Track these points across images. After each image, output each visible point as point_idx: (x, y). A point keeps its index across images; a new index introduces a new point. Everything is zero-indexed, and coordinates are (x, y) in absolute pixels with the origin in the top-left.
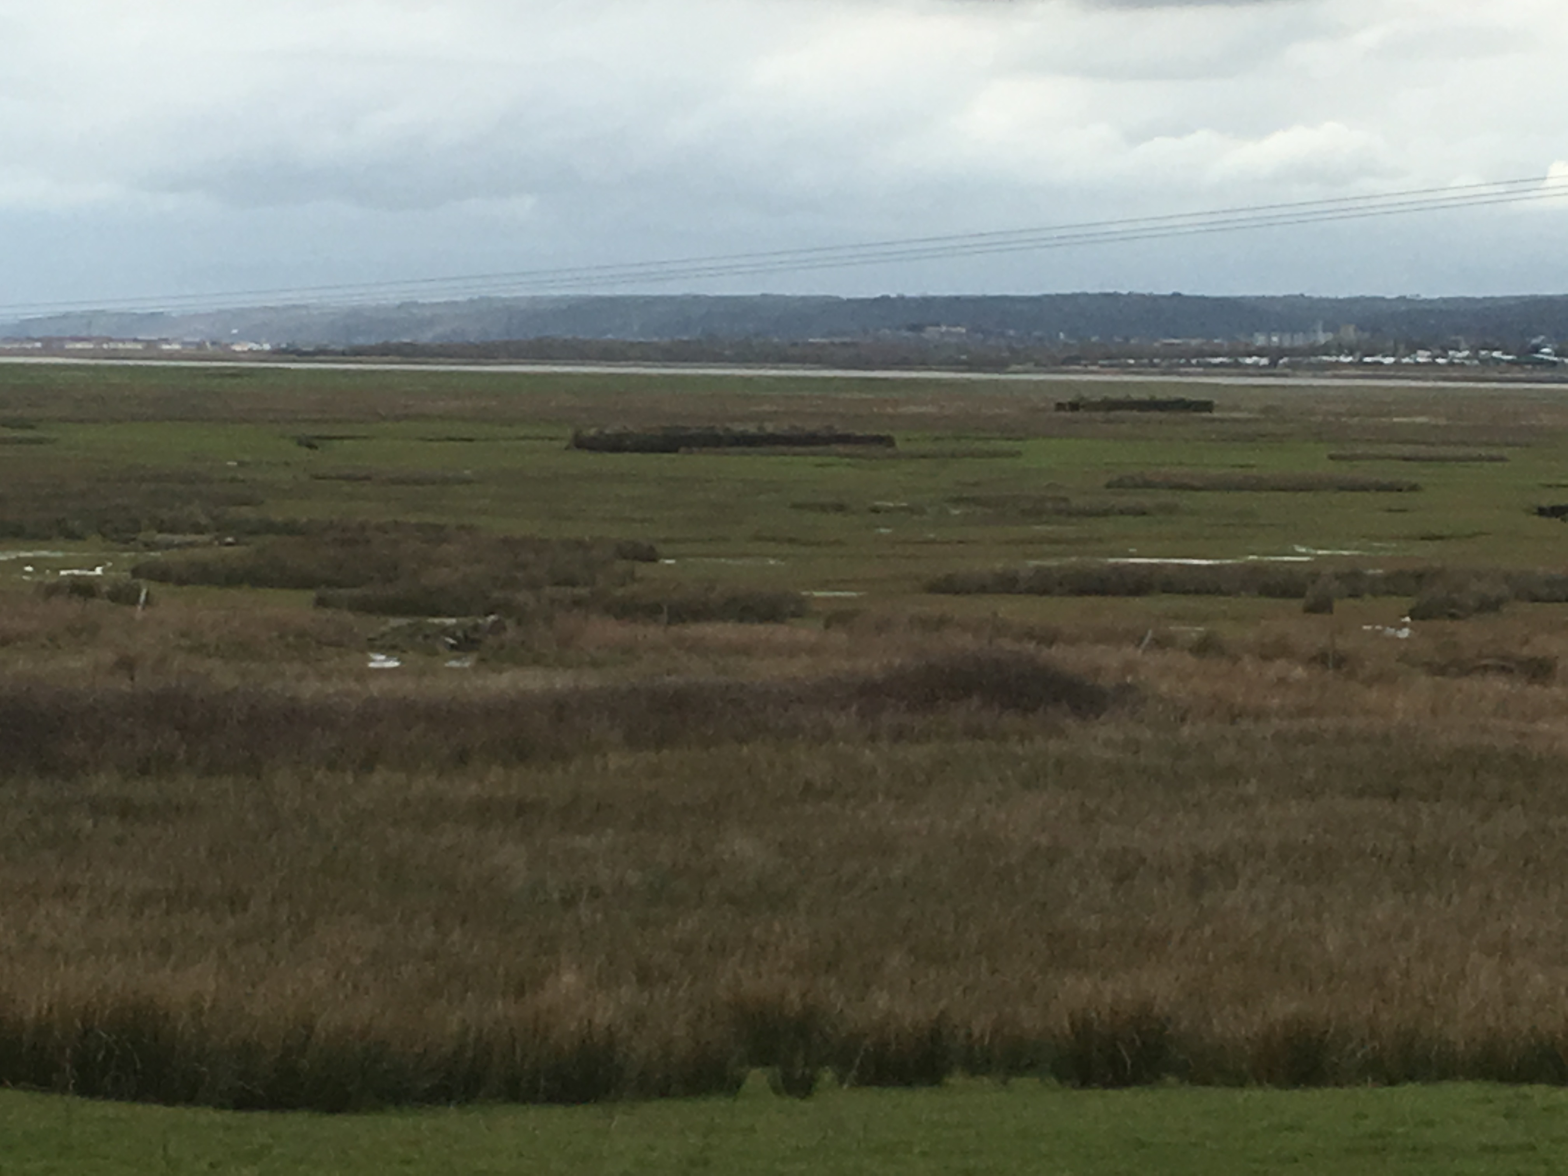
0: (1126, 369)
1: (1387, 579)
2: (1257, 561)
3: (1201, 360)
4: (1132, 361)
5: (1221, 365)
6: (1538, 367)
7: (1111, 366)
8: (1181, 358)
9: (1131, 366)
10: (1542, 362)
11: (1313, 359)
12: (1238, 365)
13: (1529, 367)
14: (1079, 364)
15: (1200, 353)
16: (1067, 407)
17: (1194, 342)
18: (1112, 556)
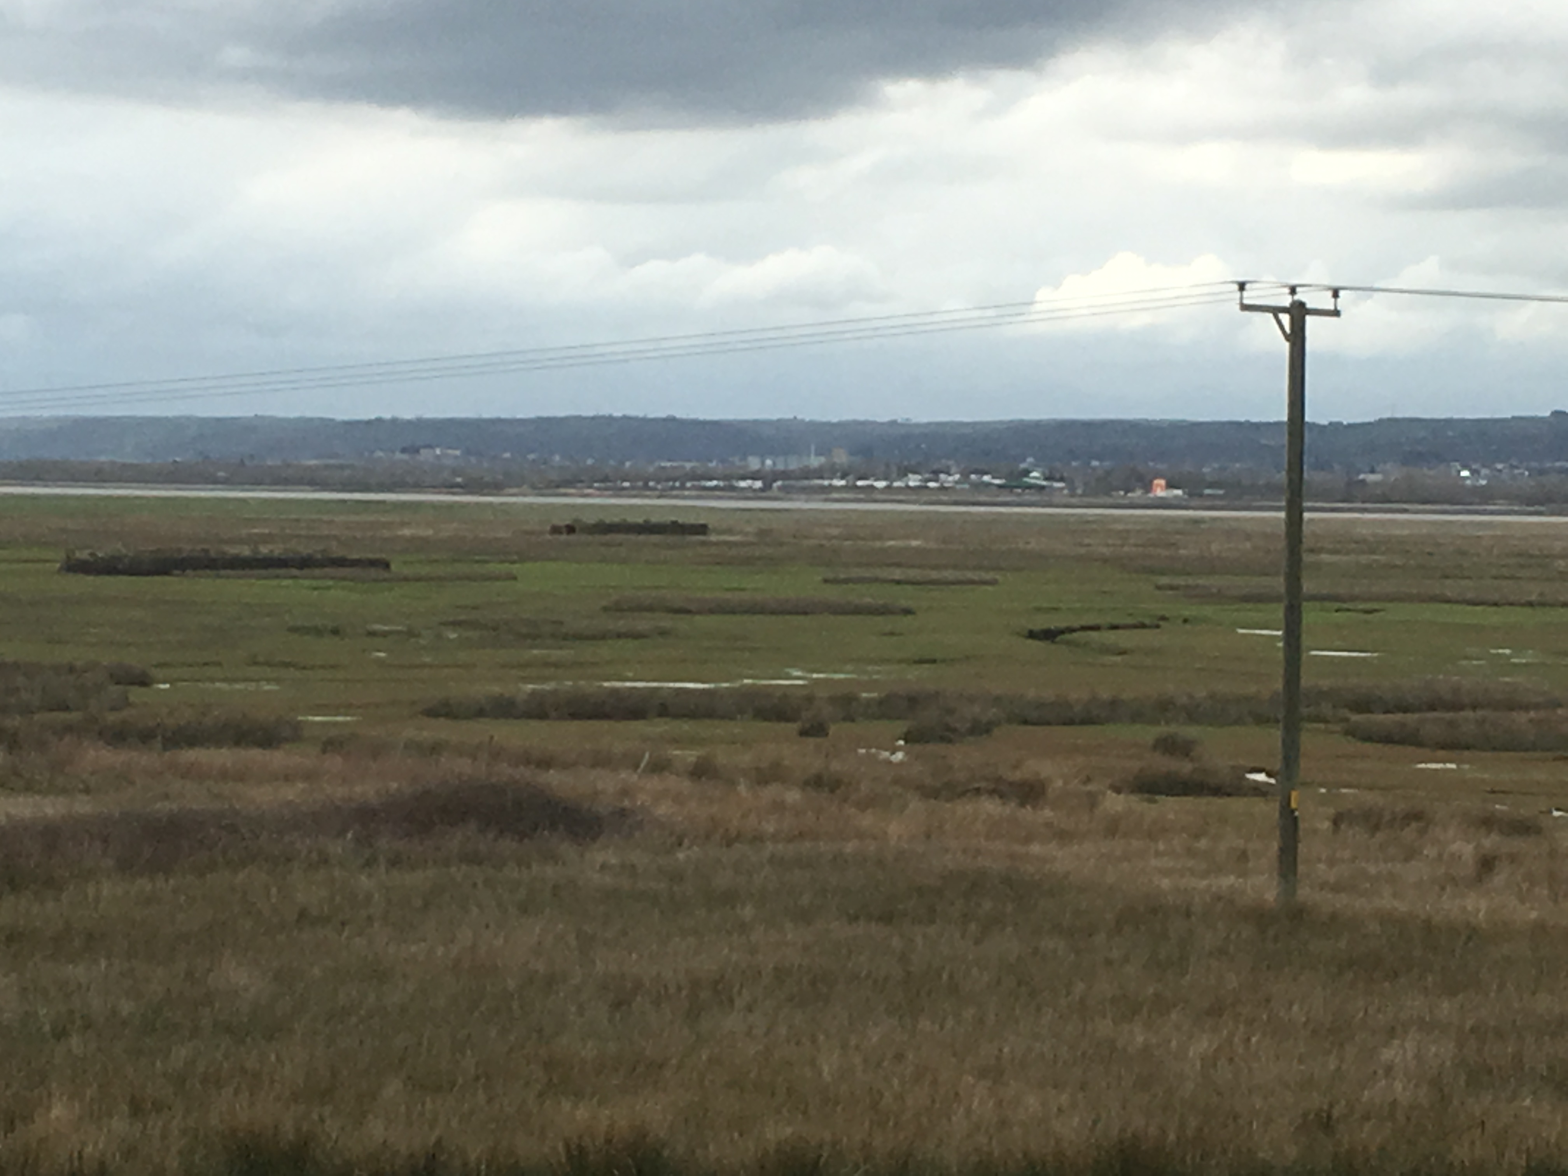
0: (619, 492)
1: (881, 702)
2: (753, 685)
3: (696, 483)
4: (626, 484)
5: (715, 488)
6: (1027, 491)
7: (606, 489)
8: (675, 480)
9: (624, 489)
10: (1030, 487)
11: (806, 483)
12: (733, 488)
13: (1019, 491)
14: (574, 487)
15: (695, 476)
16: (564, 530)
17: (688, 465)
18: (608, 680)
